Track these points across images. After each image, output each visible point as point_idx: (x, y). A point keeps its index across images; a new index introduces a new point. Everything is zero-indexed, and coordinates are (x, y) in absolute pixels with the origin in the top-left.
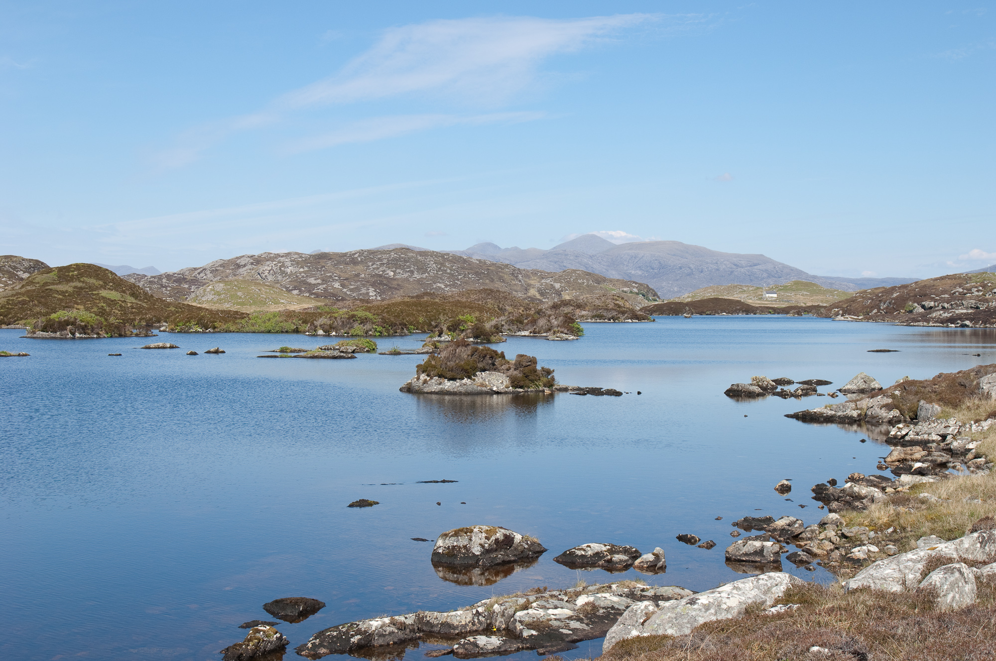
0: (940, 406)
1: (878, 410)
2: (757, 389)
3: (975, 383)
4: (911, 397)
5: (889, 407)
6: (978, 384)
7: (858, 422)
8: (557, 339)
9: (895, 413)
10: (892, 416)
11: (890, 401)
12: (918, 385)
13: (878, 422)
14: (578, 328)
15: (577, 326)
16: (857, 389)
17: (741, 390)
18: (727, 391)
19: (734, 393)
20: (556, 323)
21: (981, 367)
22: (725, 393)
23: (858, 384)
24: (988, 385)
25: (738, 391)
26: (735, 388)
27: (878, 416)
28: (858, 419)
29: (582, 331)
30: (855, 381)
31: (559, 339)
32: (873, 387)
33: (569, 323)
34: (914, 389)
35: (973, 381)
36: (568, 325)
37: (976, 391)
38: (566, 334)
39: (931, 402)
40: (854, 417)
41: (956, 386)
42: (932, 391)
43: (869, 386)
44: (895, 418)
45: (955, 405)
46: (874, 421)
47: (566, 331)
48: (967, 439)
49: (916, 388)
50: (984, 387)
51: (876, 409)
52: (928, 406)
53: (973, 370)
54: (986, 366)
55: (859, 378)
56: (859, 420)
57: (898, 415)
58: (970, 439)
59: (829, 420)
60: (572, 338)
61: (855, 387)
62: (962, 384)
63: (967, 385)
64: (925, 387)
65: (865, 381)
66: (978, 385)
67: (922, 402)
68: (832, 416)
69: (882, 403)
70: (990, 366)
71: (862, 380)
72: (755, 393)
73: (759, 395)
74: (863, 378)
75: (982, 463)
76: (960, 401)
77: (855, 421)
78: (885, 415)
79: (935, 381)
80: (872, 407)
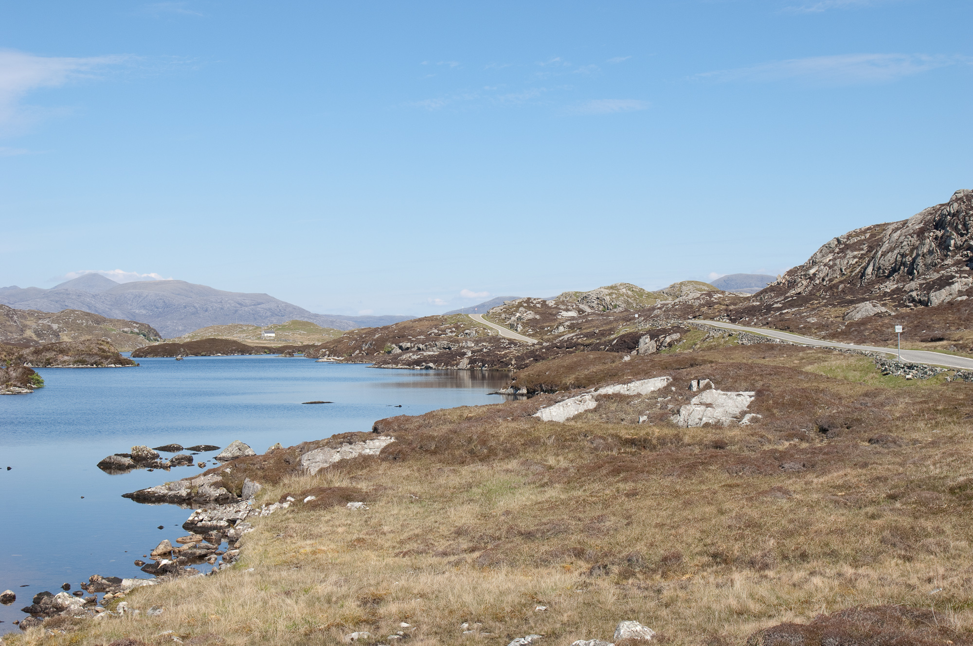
0: (261, 484)
1: (207, 488)
2: (127, 461)
3: (298, 459)
4: (239, 475)
5: (217, 485)
6: (300, 460)
7: (187, 501)
8: (8, 393)
9: (223, 491)
10: (218, 495)
11: (219, 478)
12: (248, 462)
13: (206, 500)
14: (38, 380)
15: (37, 377)
16: (232, 456)
17: (113, 462)
18: (100, 463)
19: (106, 466)
20: (14, 374)
21: (306, 443)
22: (98, 465)
23: (232, 452)
24: (308, 462)
25: (110, 463)
26: (108, 460)
27: (205, 495)
28: (187, 498)
29: (42, 383)
30: (230, 449)
31: (10, 393)
32: (247, 454)
33: (28, 374)
34: (243, 466)
35: (296, 458)
36: (27, 377)
37: (298, 468)
38: (19, 387)
39: (253, 480)
40: (183, 496)
41: (282, 463)
42: (260, 468)
43: (243, 453)
44: (221, 496)
45: (274, 481)
46: (201, 499)
47: (19, 384)
48: (248, 525)
49: (245, 466)
50: (304, 464)
51: (206, 487)
52: (250, 484)
53: (298, 447)
54: (310, 443)
55: (234, 446)
56: (189, 499)
57: (224, 493)
58: (250, 525)
59: (161, 499)
60: (25, 391)
61: (230, 455)
62: (288, 460)
63: (291, 462)
64: (254, 464)
65: (239, 449)
66: (299, 463)
67: (247, 479)
68: (164, 495)
69: (212, 482)
70: (313, 443)
71: (237, 448)
72: (125, 465)
73: (129, 467)
74: (238, 446)
75: (236, 554)
76: (280, 478)
77: (184, 500)
78: (213, 492)
79: (266, 458)
80: (202, 485)
